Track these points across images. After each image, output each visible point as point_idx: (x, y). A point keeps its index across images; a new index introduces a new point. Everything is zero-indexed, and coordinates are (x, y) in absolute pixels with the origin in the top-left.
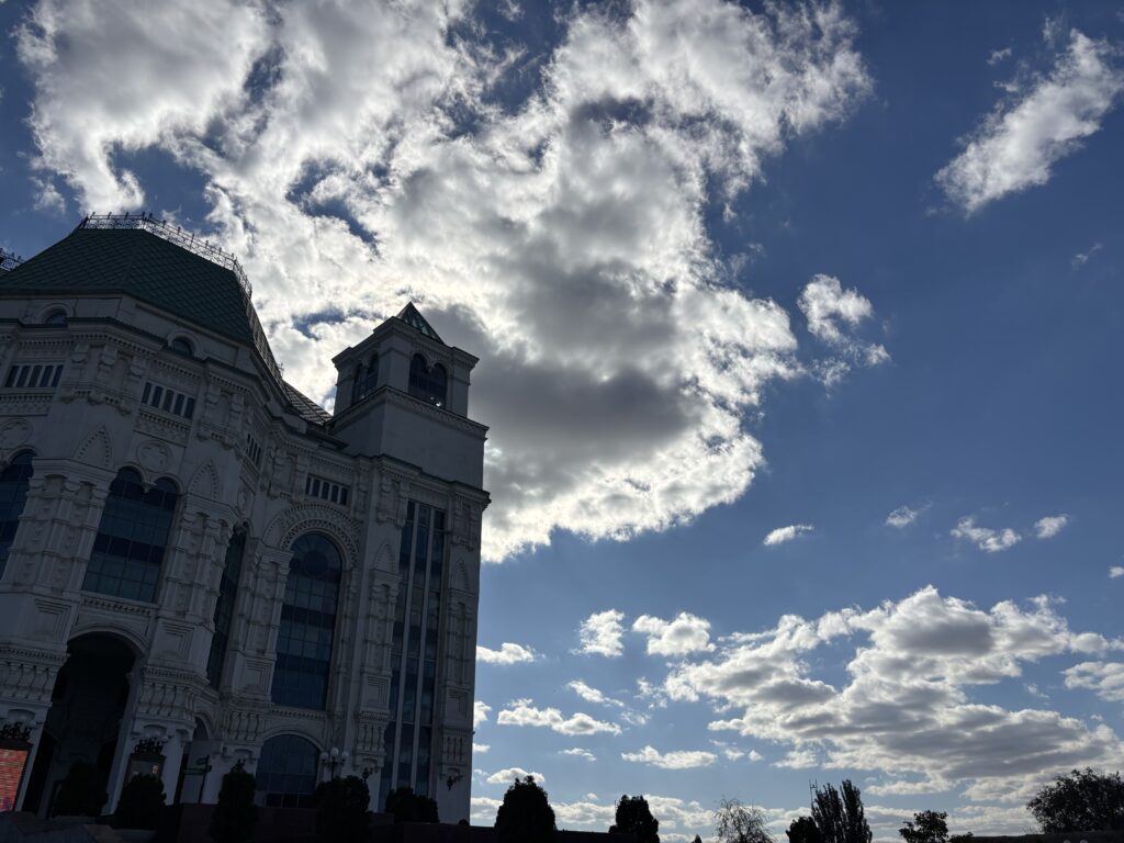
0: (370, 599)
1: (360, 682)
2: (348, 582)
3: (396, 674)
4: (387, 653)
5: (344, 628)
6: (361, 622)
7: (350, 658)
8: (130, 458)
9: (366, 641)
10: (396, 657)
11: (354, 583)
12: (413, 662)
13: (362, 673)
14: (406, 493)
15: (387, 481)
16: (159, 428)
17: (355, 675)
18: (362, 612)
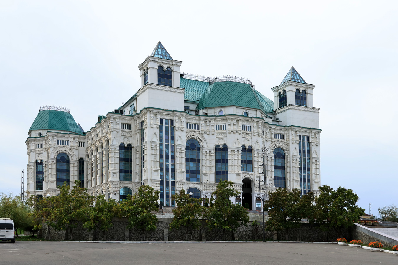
0: (293, 163)
1: (293, 182)
2: (287, 159)
3: (301, 179)
4: (298, 174)
5: (288, 170)
6: (291, 168)
7: (290, 176)
8: (243, 144)
9: (293, 173)
10: (301, 175)
11: (288, 159)
12: (305, 176)
13: (293, 180)
14: (298, 133)
15: (293, 132)
16: (246, 135)
17: (292, 180)
18: (291, 166)
